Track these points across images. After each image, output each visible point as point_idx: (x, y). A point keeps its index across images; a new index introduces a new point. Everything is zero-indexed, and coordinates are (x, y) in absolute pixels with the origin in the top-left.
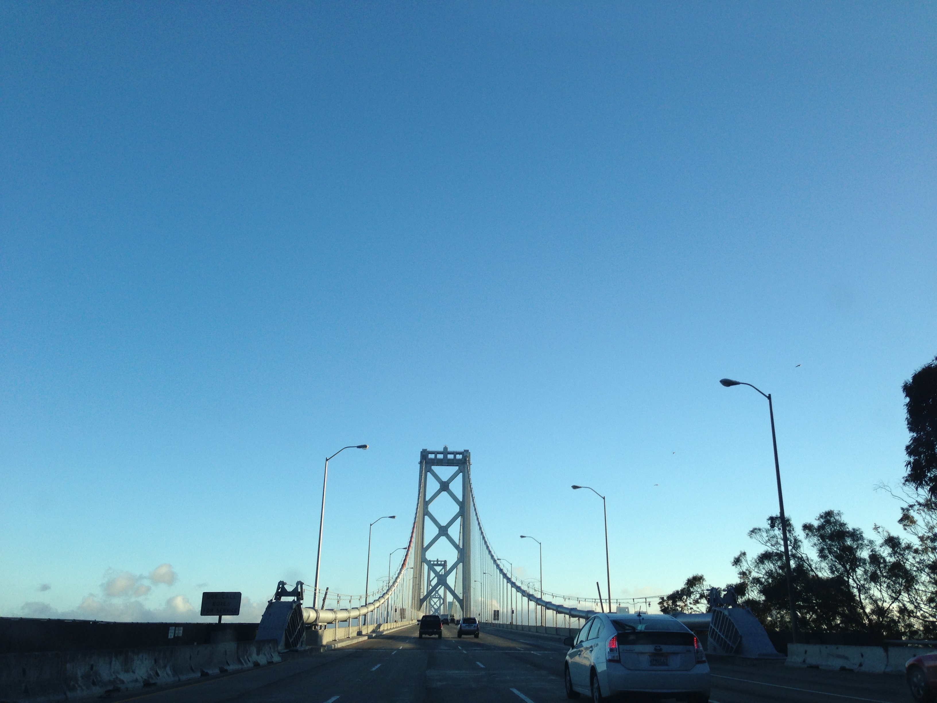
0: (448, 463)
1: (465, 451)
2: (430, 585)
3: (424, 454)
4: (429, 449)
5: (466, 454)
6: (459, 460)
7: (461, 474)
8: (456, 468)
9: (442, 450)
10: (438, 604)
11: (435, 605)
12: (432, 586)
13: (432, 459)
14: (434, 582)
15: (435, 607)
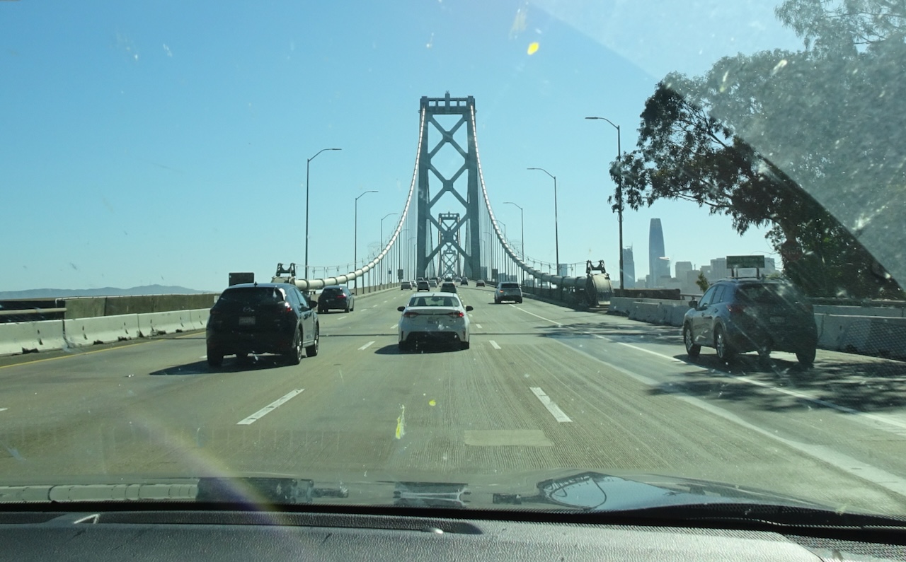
0: (450, 111)
1: (469, 97)
3: (424, 101)
4: (429, 96)
5: (471, 101)
6: (463, 107)
7: (466, 123)
8: (460, 116)
9: (444, 97)
13: (432, 107)
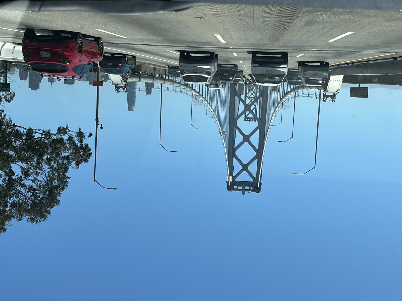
0: (242, 183)
2: (255, 106)
7: (234, 175)
9: (246, 192)
10: (250, 94)
11: (252, 93)
12: (254, 105)
14: (253, 107)
15: (252, 92)
